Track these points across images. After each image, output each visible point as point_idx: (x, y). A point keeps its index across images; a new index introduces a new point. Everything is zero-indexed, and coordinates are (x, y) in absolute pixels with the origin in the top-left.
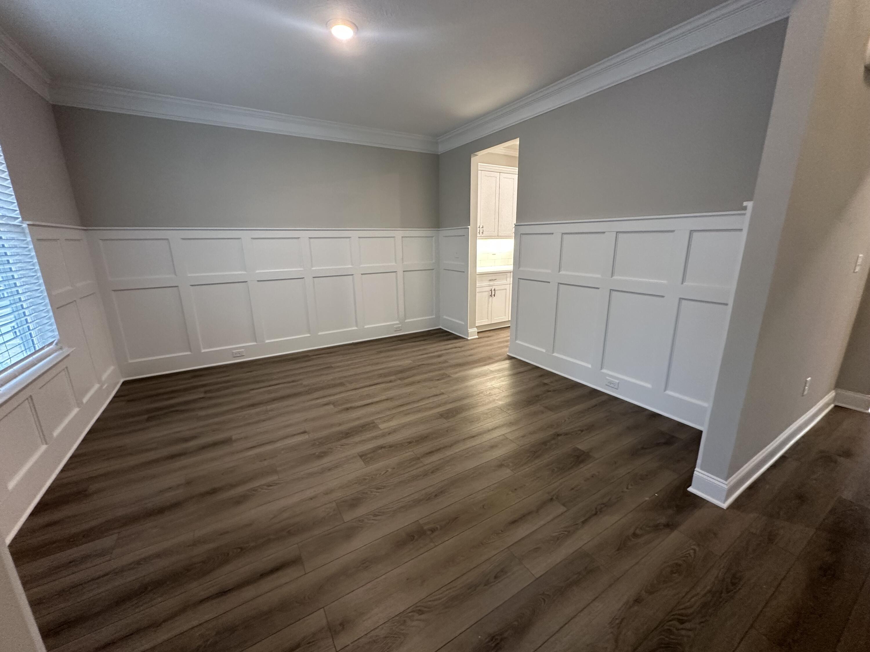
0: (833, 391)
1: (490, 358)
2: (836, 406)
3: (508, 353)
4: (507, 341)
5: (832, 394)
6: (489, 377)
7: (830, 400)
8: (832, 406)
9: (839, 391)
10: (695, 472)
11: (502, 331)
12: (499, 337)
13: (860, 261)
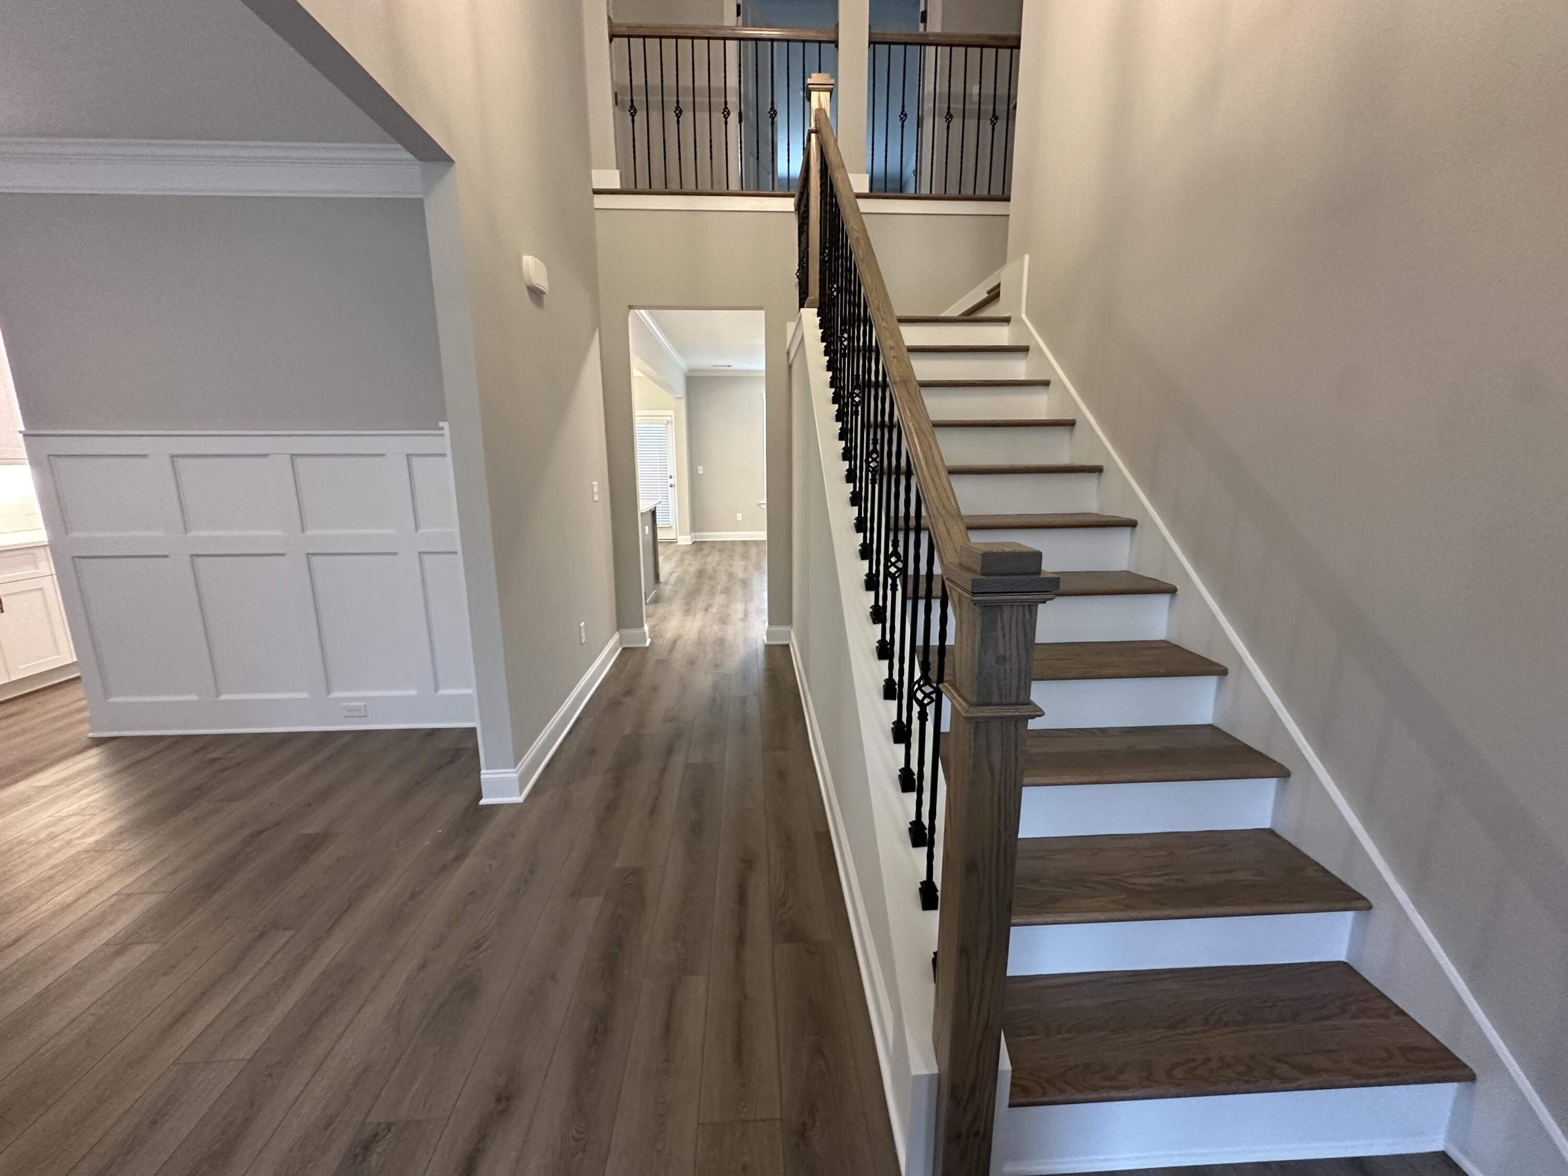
0: (617, 633)
1: (27, 762)
2: (624, 649)
3: (90, 735)
4: (81, 710)
5: (616, 637)
6: (35, 804)
7: (615, 644)
8: (620, 649)
9: (623, 631)
10: (482, 777)
11: (60, 692)
12: (48, 707)
13: (596, 489)
